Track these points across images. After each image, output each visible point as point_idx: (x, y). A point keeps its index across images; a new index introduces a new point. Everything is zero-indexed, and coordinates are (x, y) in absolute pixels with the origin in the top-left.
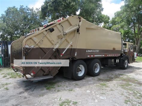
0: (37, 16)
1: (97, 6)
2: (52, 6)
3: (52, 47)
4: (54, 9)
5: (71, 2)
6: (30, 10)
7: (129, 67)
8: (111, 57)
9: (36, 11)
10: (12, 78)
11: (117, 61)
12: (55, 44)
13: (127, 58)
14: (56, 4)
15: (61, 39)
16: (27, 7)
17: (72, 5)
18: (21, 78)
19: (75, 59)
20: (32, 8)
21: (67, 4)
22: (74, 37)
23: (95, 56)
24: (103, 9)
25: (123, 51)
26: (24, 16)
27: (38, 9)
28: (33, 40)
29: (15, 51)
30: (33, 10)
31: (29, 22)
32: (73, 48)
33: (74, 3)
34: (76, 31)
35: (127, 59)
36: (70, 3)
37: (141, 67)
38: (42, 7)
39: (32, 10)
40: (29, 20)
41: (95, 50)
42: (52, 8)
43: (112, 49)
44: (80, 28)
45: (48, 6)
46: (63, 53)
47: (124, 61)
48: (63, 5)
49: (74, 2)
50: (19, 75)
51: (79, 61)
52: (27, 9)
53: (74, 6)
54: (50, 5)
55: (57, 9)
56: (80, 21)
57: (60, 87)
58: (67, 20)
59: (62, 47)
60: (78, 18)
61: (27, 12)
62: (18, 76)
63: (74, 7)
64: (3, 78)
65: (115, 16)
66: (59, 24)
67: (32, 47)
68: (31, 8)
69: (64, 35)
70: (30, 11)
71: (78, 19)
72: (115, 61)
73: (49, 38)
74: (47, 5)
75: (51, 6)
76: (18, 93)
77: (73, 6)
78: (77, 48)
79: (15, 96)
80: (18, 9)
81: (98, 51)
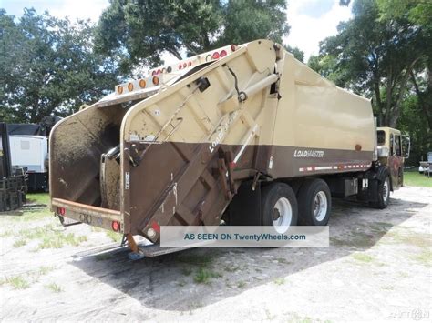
0: (81, 45)
1: (273, 19)
2: (137, 15)
3: (206, 141)
4: (144, 24)
5: (199, 4)
6: (59, 24)
7: (392, 202)
8: (351, 173)
9: (79, 28)
10: (49, 247)
11: (365, 183)
12: (215, 131)
13: (388, 175)
14: (150, 7)
15: (231, 113)
16: (47, 13)
17: (204, 12)
18: (77, 245)
19: (269, 179)
20: (64, 19)
21: (187, 8)
22: (263, 110)
23: (317, 168)
24: (290, 28)
25: (376, 152)
26: (38, 43)
27: (85, 22)
28: (152, 118)
29: (63, 156)
30: (69, 26)
31: (56, 63)
32: (260, 143)
33: (210, 7)
34: (269, 91)
35: (387, 178)
36: (196, 5)
37: (420, 202)
38: (104, 14)
39: (63, 24)
40: (54, 56)
41: (314, 150)
42: (140, 21)
43: (354, 149)
44: (281, 79)
45: (123, 14)
46: (235, 161)
47: (381, 183)
48: (175, 12)
49: (208, 3)
50: (66, 236)
51: (279, 187)
52: (49, 22)
53: (208, 16)
54: (130, 8)
55: (155, 23)
56: (278, 59)
57: (236, 273)
58: (245, 53)
59: (231, 142)
60: (272, 48)
61: (49, 29)
62: (67, 240)
63: (208, 19)
64: (16, 250)
65: (320, 51)
66: (224, 65)
67: (150, 139)
68: (61, 18)
69: (240, 101)
70: (57, 28)
71: (273, 51)
72: (360, 183)
73: (196, 108)
74: (120, 10)
75: (135, 13)
76: (105, 302)
77: (205, 14)
78: (274, 144)
79: (98, 312)
80: (17, 21)
81: (321, 154)
